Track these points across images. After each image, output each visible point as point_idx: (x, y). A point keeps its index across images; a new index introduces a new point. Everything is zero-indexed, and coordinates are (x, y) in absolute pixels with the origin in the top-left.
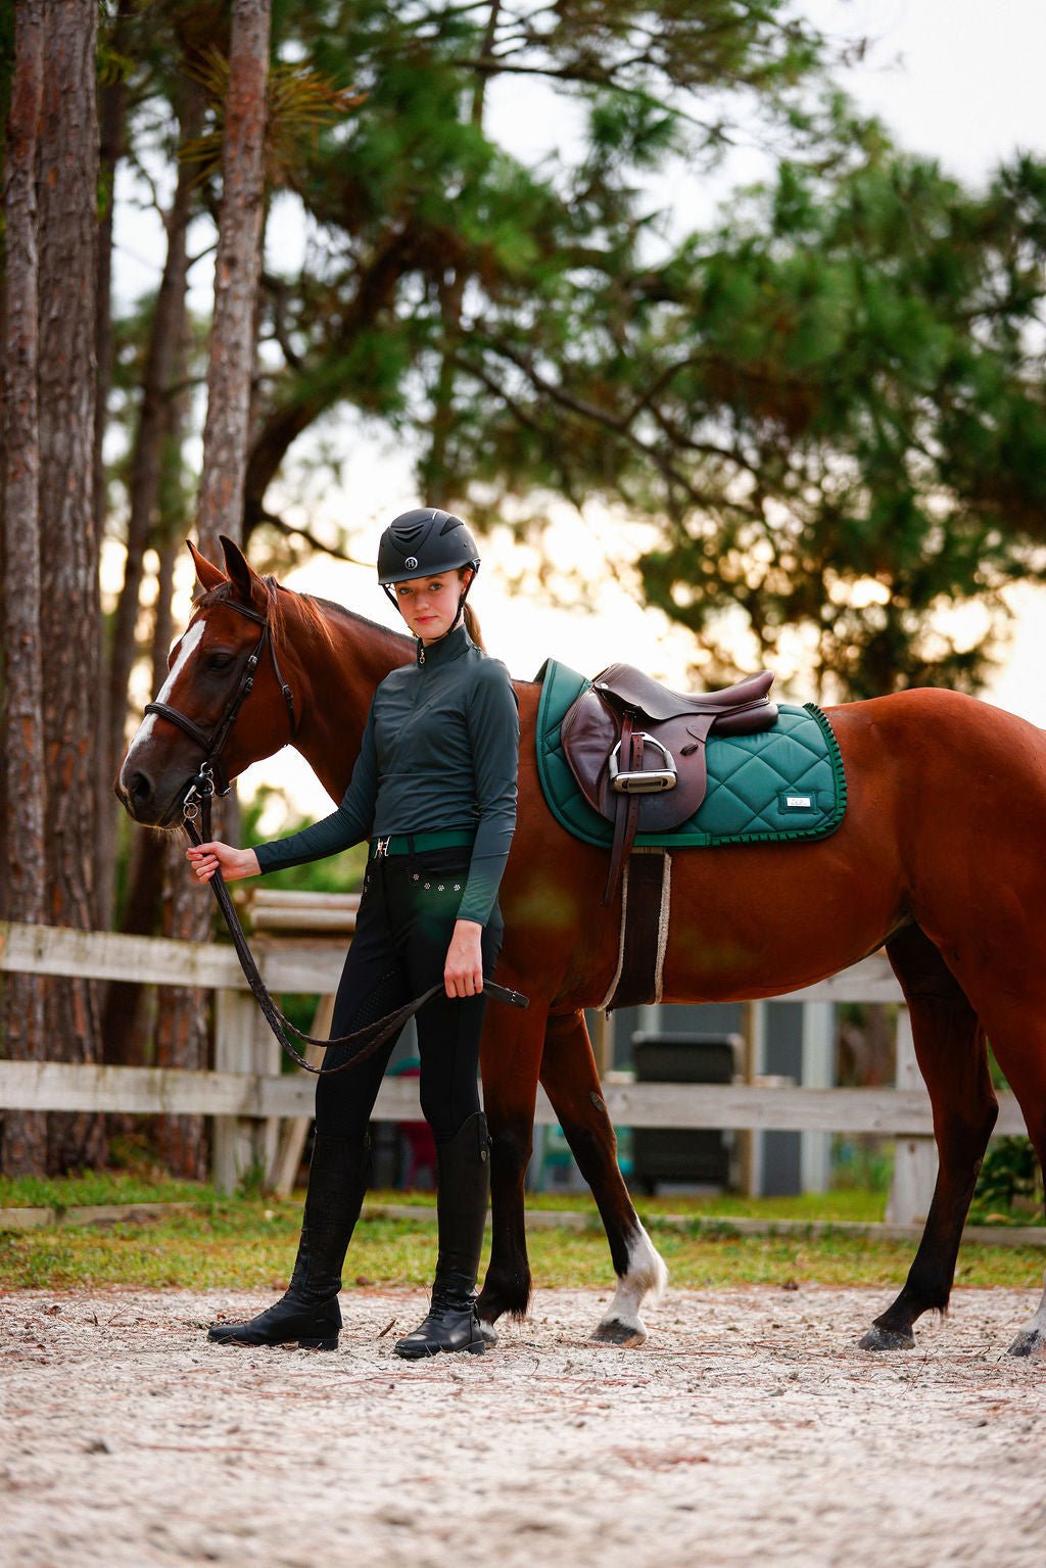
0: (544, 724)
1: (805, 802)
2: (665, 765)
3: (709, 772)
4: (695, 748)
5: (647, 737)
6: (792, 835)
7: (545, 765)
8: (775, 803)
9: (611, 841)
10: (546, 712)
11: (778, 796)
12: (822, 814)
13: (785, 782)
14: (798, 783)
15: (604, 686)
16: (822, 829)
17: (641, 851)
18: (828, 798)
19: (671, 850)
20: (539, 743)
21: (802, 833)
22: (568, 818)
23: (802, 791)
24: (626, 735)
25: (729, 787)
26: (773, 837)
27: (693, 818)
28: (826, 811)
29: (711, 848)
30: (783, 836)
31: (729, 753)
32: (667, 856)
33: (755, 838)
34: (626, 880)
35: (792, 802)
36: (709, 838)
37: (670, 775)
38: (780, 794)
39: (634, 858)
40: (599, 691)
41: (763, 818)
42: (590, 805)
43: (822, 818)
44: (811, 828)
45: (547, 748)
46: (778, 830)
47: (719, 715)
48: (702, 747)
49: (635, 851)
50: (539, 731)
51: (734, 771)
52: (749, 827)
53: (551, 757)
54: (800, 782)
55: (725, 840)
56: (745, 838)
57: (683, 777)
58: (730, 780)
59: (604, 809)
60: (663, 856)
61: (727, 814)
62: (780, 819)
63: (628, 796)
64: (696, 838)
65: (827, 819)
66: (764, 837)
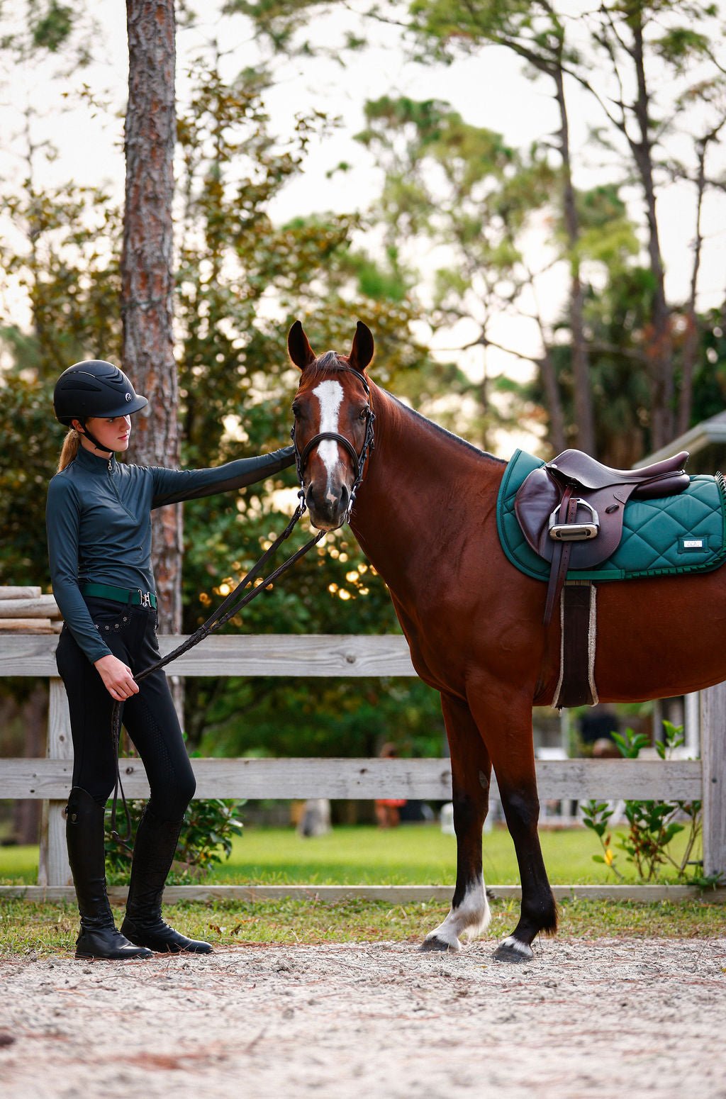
0: (504, 492)
1: (699, 544)
2: (592, 520)
3: (625, 524)
4: (617, 508)
5: (582, 501)
6: (687, 569)
7: (503, 521)
8: (676, 546)
9: (548, 576)
10: (507, 484)
11: (678, 540)
12: (711, 552)
13: (683, 529)
14: (694, 530)
15: (554, 466)
16: (711, 563)
17: (573, 583)
18: (716, 540)
19: (595, 583)
20: (499, 506)
21: (695, 567)
22: (518, 560)
23: (696, 536)
24: (566, 500)
25: (641, 536)
26: (673, 571)
27: (611, 558)
28: (716, 550)
29: (625, 582)
30: (680, 570)
31: (642, 511)
32: (593, 587)
33: (658, 572)
34: (562, 606)
35: (687, 544)
36: (624, 573)
37: (593, 527)
38: (679, 538)
39: (568, 589)
40: (549, 470)
41: (665, 557)
42: (532, 549)
43: (712, 555)
44: (702, 564)
45: (505, 509)
46: (677, 566)
47: (640, 484)
48: (622, 507)
49: (568, 584)
50: (500, 498)
51: (644, 523)
52: (654, 564)
53: (507, 516)
54: (696, 529)
55: (636, 574)
56: (651, 573)
57: (605, 528)
58: (641, 530)
59: (543, 551)
60: (590, 588)
61: (638, 554)
62: (680, 558)
63: (563, 543)
64: (614, 573)
65: (716, 555)
66: (665, 571)
